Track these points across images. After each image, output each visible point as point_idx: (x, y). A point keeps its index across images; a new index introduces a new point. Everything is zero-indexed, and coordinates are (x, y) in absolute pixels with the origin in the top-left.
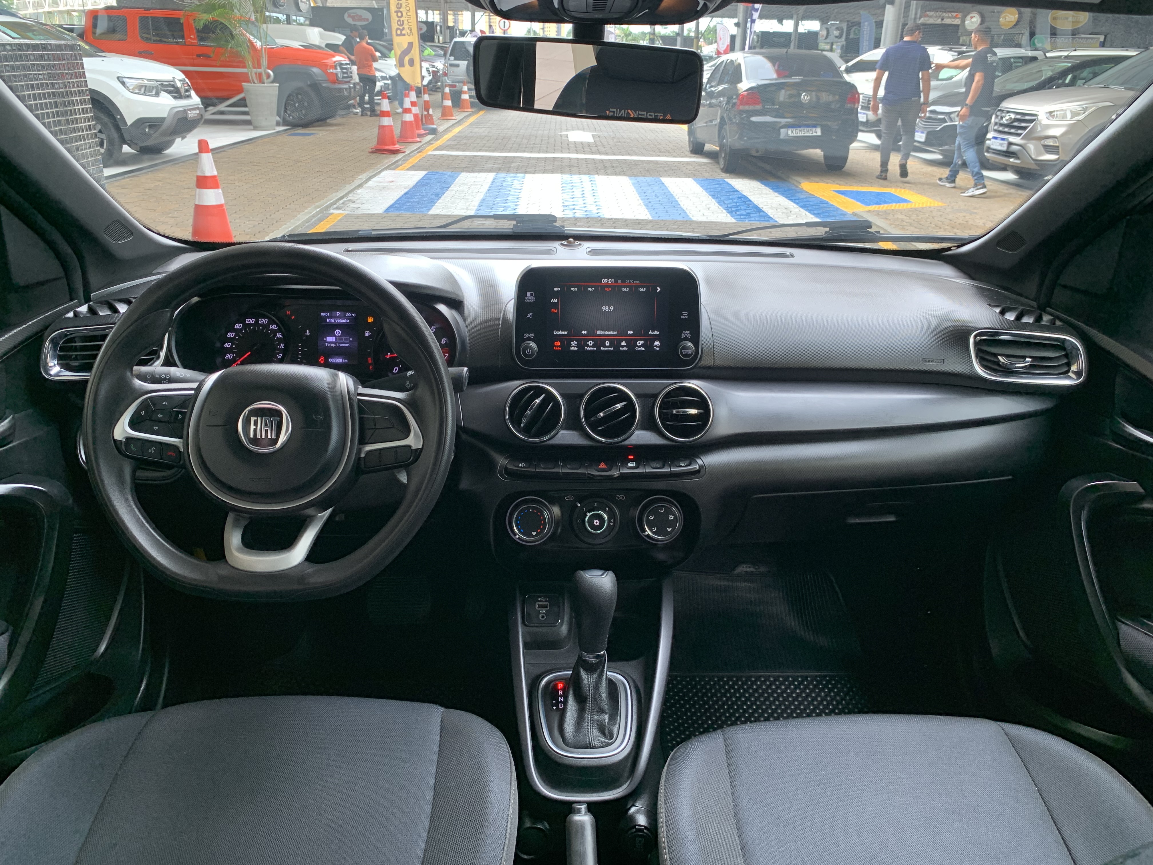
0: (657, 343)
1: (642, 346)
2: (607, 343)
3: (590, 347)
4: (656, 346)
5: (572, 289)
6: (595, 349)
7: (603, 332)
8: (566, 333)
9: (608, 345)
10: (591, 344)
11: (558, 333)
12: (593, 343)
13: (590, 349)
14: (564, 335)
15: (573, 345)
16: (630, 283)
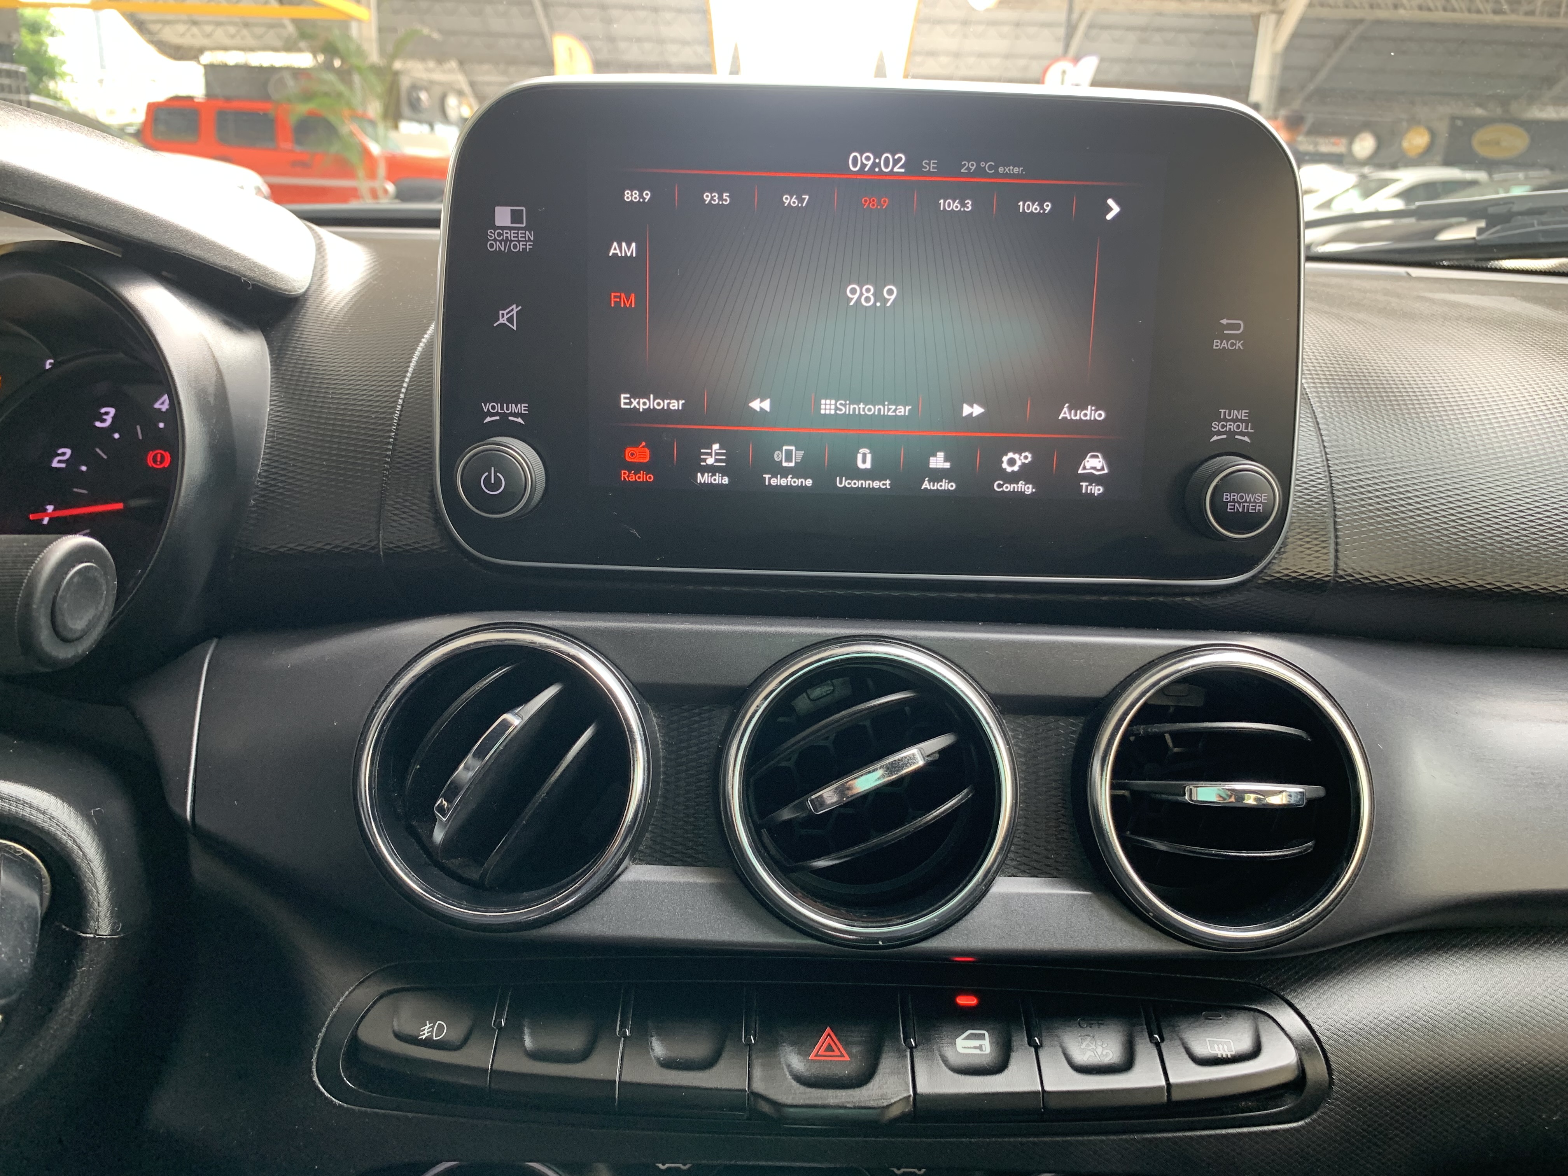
0: (1094, 463)
1: (1025, 474)
2: (864, 461)
3: (785, 472)
4: (1091, 479)
5: (707, 197)
6: (809, 483)
7: (848, 409)
8: (676, 405)
9: (868, 465)
10: (789, 458)
11: (641, 404)
12: (798, 456)
13: (783, 482)
14: (667, 412)
15: (710, 461)
16: (980, 171)
